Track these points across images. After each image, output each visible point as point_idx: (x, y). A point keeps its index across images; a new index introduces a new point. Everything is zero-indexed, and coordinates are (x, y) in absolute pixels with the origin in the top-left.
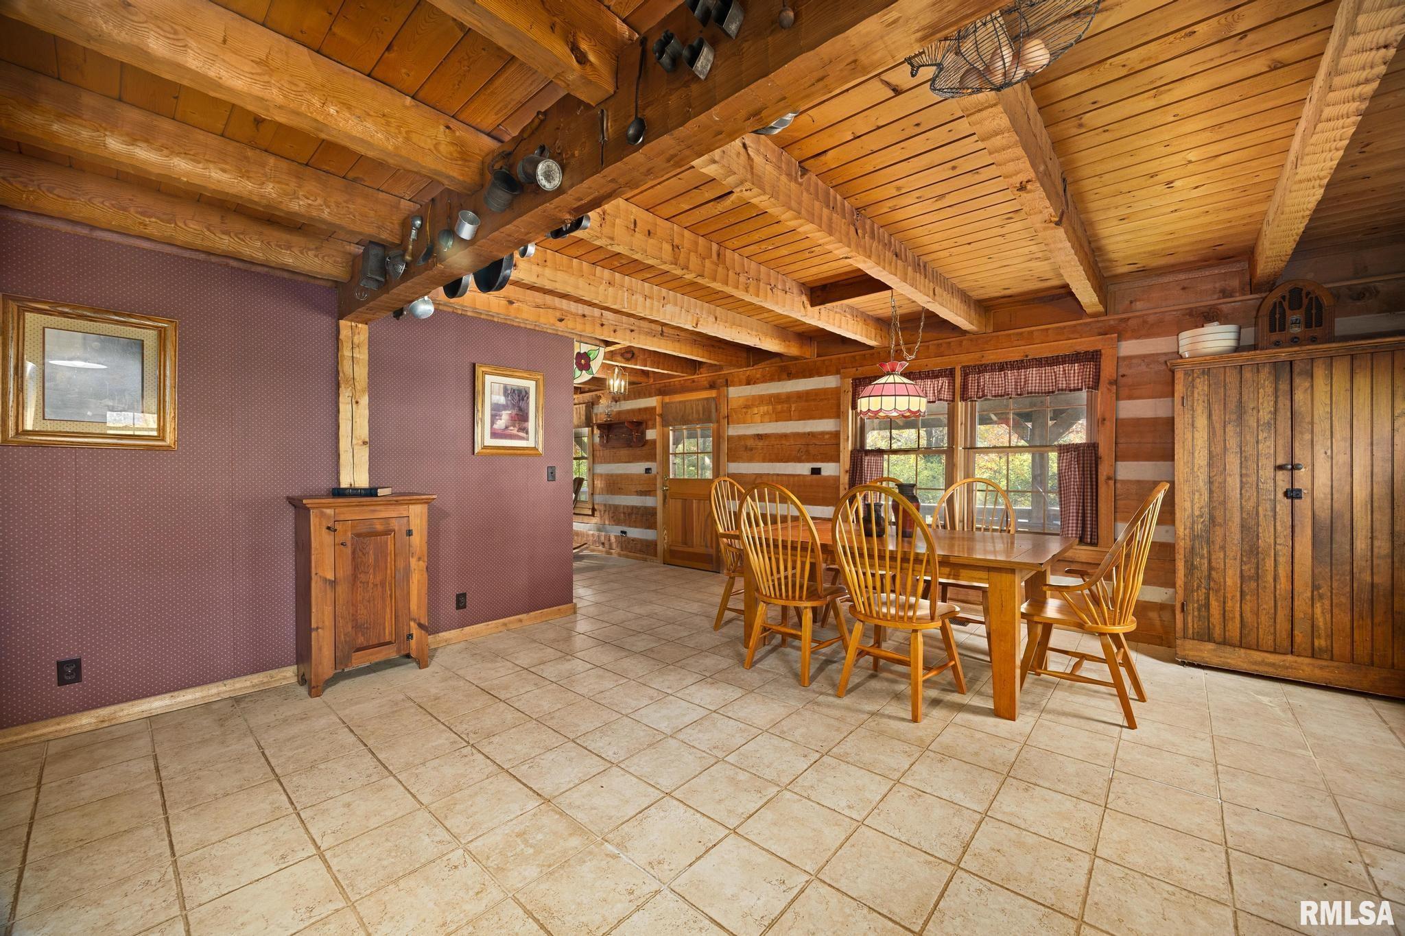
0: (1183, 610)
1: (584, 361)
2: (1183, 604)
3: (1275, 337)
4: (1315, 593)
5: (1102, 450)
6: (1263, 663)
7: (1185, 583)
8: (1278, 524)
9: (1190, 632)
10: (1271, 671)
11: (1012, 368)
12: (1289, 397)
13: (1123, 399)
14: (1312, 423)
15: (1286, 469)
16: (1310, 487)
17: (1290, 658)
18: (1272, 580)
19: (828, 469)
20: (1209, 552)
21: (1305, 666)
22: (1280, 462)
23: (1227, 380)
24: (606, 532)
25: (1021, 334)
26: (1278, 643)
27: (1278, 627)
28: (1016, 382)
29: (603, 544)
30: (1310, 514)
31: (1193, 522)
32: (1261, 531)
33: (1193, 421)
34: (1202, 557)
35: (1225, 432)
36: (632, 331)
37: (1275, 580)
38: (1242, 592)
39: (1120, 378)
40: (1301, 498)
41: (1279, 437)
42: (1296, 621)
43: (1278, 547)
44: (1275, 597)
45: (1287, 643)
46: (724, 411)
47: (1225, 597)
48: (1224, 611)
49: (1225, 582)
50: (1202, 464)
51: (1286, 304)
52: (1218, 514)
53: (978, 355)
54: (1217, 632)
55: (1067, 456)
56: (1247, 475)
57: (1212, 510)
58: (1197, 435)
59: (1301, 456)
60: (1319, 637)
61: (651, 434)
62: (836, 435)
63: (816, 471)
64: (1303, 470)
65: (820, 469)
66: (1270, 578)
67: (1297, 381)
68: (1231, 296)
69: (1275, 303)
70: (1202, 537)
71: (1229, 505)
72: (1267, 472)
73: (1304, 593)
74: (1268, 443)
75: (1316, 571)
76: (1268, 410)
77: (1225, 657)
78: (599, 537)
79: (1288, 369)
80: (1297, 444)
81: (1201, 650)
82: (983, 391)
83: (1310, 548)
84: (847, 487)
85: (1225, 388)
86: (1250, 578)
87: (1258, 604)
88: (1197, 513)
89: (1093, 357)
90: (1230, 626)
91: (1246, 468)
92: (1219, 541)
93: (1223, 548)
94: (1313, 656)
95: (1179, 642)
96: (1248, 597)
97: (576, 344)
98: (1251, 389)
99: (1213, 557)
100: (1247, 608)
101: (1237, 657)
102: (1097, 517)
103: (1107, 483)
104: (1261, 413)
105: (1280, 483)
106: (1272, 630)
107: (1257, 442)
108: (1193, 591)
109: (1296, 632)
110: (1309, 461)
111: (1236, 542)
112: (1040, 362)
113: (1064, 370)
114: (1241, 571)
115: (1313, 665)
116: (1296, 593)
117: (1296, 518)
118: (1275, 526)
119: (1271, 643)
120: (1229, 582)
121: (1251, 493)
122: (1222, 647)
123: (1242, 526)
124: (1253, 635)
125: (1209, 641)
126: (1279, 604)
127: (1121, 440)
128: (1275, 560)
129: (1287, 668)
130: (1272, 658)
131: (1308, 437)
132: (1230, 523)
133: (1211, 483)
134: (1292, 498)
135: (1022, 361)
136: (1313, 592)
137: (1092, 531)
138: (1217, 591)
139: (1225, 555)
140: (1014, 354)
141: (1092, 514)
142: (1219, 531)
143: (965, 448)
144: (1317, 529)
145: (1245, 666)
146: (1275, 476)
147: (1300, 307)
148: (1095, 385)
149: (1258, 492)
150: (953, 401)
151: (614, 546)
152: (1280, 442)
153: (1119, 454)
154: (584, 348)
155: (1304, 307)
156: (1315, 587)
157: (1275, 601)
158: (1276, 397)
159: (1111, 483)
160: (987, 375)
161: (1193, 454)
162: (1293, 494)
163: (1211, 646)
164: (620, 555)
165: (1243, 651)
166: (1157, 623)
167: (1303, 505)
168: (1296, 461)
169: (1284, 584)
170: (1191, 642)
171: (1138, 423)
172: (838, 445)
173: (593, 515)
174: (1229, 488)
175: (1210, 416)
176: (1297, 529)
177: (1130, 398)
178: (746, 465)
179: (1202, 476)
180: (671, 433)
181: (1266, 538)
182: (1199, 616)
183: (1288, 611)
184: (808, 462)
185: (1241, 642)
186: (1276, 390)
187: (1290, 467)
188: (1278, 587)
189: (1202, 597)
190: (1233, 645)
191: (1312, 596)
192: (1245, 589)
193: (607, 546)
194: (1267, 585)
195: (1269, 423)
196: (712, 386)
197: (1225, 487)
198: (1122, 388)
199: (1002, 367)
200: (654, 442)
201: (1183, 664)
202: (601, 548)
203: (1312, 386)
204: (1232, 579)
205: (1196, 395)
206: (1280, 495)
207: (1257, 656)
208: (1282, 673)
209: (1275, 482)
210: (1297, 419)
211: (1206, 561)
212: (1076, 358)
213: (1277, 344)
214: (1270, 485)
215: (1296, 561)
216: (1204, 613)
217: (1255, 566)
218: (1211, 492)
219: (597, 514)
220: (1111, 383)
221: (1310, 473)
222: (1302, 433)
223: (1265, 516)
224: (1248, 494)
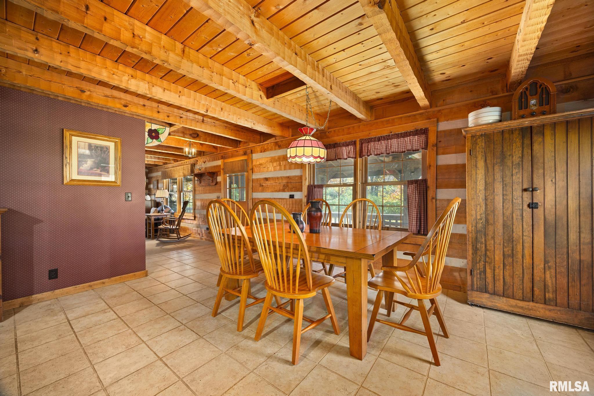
0: (471, 274)
1: (154, 134)
2: (471, 270)
3: (522, 112)
4: (546, 265)
5: (429, 183)
6: (516, 306)
7: (472, 258)
8: (524, 224)
9: (475, 287)
10: (520, 311)
11: (384, 139)
12: (530, 147)
13: (440, 155)
14: (544, 163)
15: (529, 191)
16: (542, 201)
17: (531, 304)
18: (521, 258)
19: (298, 195)
20: (485, 240)
21: (540, 309)
22: (525, 186)
23: (495, 139)
24: (201, 228)
25: (389, 120)
26: (525, 295)
27: (525, 285)
28: (386, 147)
29: (199, 234)
30: (543, 217)
31: (477, 223)
32: (514, 228)
33: (476, 164)
34: (482, 243)
35: (494, 170)
36: (181, 117)
37: (523, 257)
38: (504, 264)
39: (438, 143)
40: (537, 208)
41: (524, 172)
42: (535, 281)
43: (524, 237)
44: (523, 267)
45: (530, 295)
46: (250, 167)
47: (494, 267)
48: (494, 275)
49: (494, 258)
50: (481, 189)
51: (528, 93)
52: (490, 218)
53: (367, 133)
54: (490, 287)
55: (412, 187)
56: (506, 195)
57: (487, 215)
58: (478, 172)
59: (538, 182)
60: (549, 292)
61: (219, 179)
62: (301, 177)
63: (292, 197)
64: (539, 191)
65: (293, 195)
66: (520, 256)
67: (535, 138)
68: (496, 94)
69: (522, 93)
70: (481, 231)
71: (496, 213)
72: (518, 193)
73: (539, 265)
74: (518, 176)
75: (547, 252)
76: (518, 156)
77: (495, 302)
78: (197, 231)
79: (529, 131)
80: (535, 176)
81: (481, 298)
82: (370, 152)
83: (543, 238)
84: (306, 204)
85: (494, 144)
86: (509, 256)
87: (513, 271)
88: (479, 217)
89: (424, 132)
90: (497, 284)
91: (506, 190)
92: (491, 233)
93: (493, 238)
94: (545, 303)
95: (469, 292)
96: (507, 267)
97: (147, 124)
98: (509, 144)
99: (488, 243)
100: (507, 273)
101: (501, 302)
102: (427, 220)
103: (432, 201)
104: (514, 158)
105: (525, 199)
106: (521, 288)
107: (512, 175)
108: (477, 263)
109: (535, 289)
110: (542, 186)
111: (500, 234)
112: (398, 136)
113: (410, 140)
114: (504, 251)
115: (545, 309)
116: (535, 265)
117: (535, 220)
118: (522, 225)
119: (520, 295)
120: (497, 258)
121: (509, 205)
122: (493, 296)
123: (504, 225)
124: (510, 290)
125: (486, 292)
126: (525, 271)
127: (439, 177)
128: (523, 245)
129: (530, 310)
130: (521, 304)
131: (541, 171)
132: (497, 223)
133: (486, 199)
134: (532, 208)
135: (389, 135)
136: (545, 264)
137: (424, 228)
138: (490, 263)
139: (494, 242)
140: (385, 132)
141: (424, 218)
142: (491, 228)
143: (362, 183)
144: (547, 227)
145: (506, 308)
146: (522, 195)
147: (536, 94)
148: (426, 148)
149: (513, 205)
150: (355, 158)
151: (204, 235)
152: (525, 175)
153: (438, 185)
154: (154, 127)
155: (538, 94)
156: (546, 262)
157: (523, 270)
158: (523, 148)
159: (434, 201)
160: (372, 144)
161: (476, 183)
162: (533, 206)
163: (487, 295)
164: (206, 240)
165: (504, 299)
166: (458, 278)
167: (539, 212)
168: (535, 186)
169: (528, 260)
170: (476, 292)
171: (448, 167)
172: (302, 182)
173: (195, 219)
174: (496, 203)
175: (486, 161)
176: (535, 227)
177: (443, 154)
178: (260, 193)
179: (481, 196)
180: (228, 178)
181: (517, 232)
182: (480, 278)
183: (530, 276)
184: (288, 192)
185: (504, 294)
186: (523, 143)
187: (531, 189)
188: (525, 261)
189: (482, 267)
190: (499, 295)
191: (545, 267)
192: (506, 262)
193: (201, 235)
194: (518, 260)
195: (519, 164)
196: (245, 154)
197: (494, 202)
198: (439, 148)
199: (379, 139)
200: (220, 182)
201: (472, 305)
202: (198, 236)
203: (544, 141)
204: (498, 257)
205: (478, 149)
206: (525, 207)
207: (513, 302)
208: (527, 313)
209: (522, 199)
210: (535, 160)
211: (484, 246)
212: (417, 132)
213: (523, 117)
214: (519, 201)
215: (535, 245)
216: (483, 276)
217: (511, 248)
218: (486, 205)
219: (197, 219)
220: (433, 146)
221: (542, 193)
222: (538, 169)
223: (517, 219)
224: (507, 206)
